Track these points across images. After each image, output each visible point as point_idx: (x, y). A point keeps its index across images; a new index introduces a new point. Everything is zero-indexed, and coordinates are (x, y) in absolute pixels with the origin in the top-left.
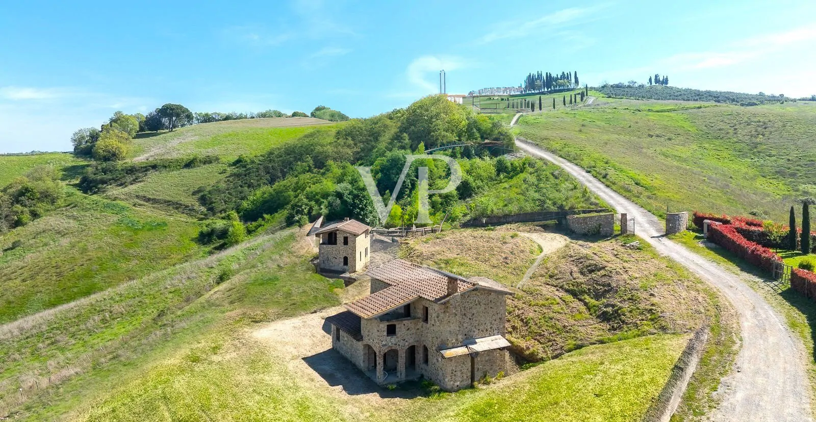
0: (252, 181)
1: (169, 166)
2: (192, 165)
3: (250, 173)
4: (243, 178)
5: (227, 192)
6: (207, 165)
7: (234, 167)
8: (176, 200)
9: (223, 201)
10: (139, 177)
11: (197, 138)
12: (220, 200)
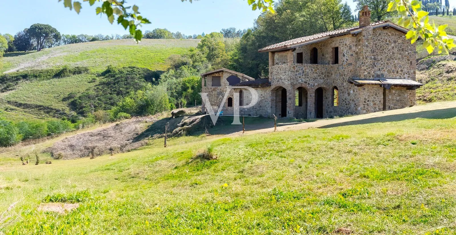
0: (121, 89)
1: (40, 76)
2: (62, 75)
3: (119, 82)
4: (111, 87)
5: (97, 98)
6: (77, 75)
7: (103, 77)
8: (47, 105)
9: (92, 106)
10: (10, 85)
11: (65, 54)
12: (90, 106)
